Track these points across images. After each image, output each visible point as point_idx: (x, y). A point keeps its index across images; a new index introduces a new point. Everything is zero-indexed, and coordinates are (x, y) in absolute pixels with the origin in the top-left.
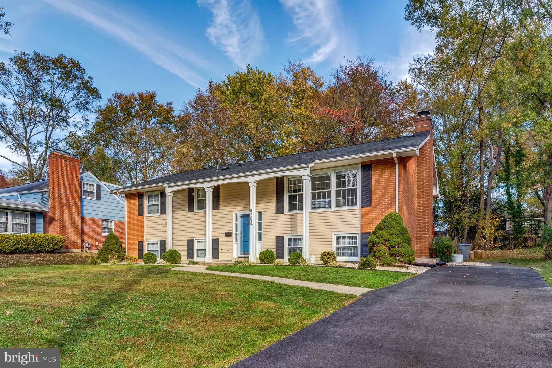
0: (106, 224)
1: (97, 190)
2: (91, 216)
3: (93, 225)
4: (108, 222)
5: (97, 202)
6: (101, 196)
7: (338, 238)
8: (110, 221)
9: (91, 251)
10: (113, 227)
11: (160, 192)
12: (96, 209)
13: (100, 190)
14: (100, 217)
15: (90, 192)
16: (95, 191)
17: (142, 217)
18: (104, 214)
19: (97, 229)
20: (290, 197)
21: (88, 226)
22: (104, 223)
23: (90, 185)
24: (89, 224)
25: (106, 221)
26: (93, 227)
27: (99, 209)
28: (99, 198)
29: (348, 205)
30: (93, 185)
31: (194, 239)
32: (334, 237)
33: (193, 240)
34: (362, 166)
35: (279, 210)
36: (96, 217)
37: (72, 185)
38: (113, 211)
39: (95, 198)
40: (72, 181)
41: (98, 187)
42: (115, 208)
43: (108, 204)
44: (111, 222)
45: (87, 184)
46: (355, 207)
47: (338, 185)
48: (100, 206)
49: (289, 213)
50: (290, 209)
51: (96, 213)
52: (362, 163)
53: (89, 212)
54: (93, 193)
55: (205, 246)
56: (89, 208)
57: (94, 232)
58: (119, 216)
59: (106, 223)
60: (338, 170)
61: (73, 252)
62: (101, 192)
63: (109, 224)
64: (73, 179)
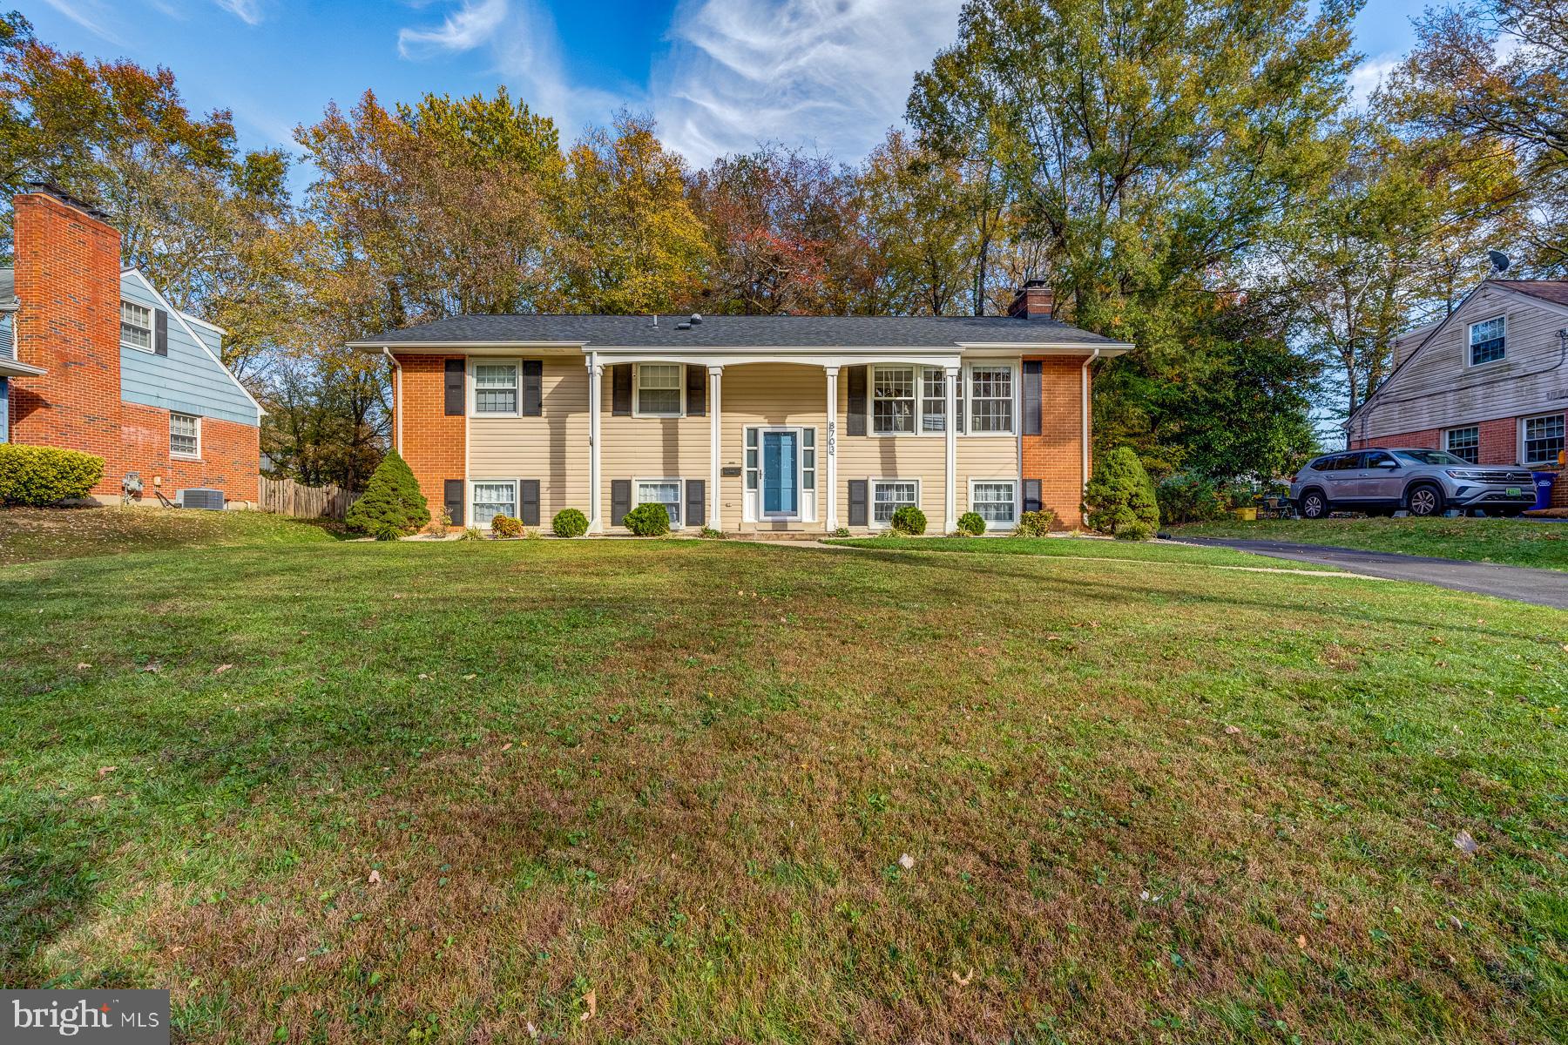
0: (181, 427)
1: (157, 327)
2: (141, 401)
3: (147, 425)
4: (185, 419)
5: (158, 359)
6: (170, 344)
7: (977, 487)
8: (191, 418)
9: (139, 503)
10: (199, 435)
11: (521, 360)
12: (154, 381)
13: (165, 329)
14: (166, 406)
15: (136, 330)
16: (152, 327)
17: (460, 418)
18: (176, 396)
19: (157, 438)
20: (877, 404)
21: (132, 429)
22: (175, 423)
23: (137, 308)
24: (136, 422)
25: (178, 418)
26: (147, 432)
27: (162, 383)
28: (162, 349)
29: (998, 429)
30: (146, 311)
31: (634, 479)
32: (971, 486)
33: (628, 483)
34: (1024, 362)
35: (856, 429)
36: (154, 402)
37: (95, 301)
38: (199, 391)
39: (153, 349)
40: (95, 291)
41: (162, 318)
42: (204, 383)
43: (189, 369)
44: (192, 421)
45: (129, 305)
46: (1007, 434)
47: (976, 392)
48: (166, 373)
49: (877, 435)
50: (878, 428)
51: (154, 391)
52: (1024, 357)
53: (133, 387)
54: (145, 332)
55: (676, 497)
56: (133, 376)
57: (148, 449)
58: (217, 405)
59: (182, 424)
60: (979, 363)
61: (100, 506)
62: (170, 334)
63: (188, 425)
64: (99, 284)
